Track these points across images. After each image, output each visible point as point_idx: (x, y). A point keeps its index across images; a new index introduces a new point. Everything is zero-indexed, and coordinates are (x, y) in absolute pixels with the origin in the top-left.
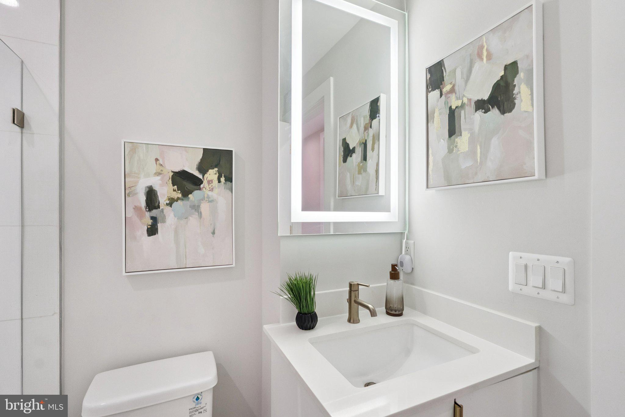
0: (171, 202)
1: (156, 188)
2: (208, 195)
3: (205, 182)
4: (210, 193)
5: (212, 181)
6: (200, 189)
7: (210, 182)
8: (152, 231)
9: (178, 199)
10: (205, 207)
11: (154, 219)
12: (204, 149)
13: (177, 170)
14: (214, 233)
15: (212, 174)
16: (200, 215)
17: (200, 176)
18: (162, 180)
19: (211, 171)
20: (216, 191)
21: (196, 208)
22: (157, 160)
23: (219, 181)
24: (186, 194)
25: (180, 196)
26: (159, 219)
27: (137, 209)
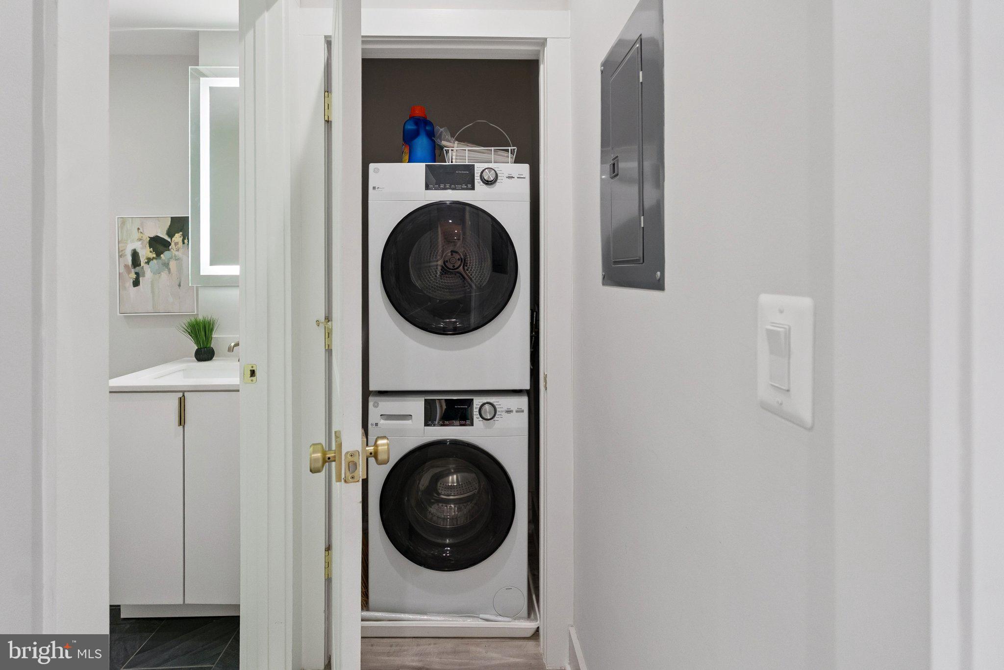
0: (149, 260)
1: (138, 250)
2: (175, 255)
3: (173, 244)
4: (177, 253)
5: (178, 243)
6: (169, 250)
7: (176, 244)
8: (136, 283)
9: (154, 258)
10: (173, 265)
11: (137, 273)
12: (171, 217)
13: (152, 235)
14: (180, 285)
15: (178, 237)
16: (169, 270)
17: (169, 240)
18: (142, 244)
19: (177, 235)
20: (181, 251)
21: (166, 265)
22: (139, 229)
23: (184, 243)
24: (158, 255)
25: (155, 256)
26: (141, 274)
27: (126, 266)
